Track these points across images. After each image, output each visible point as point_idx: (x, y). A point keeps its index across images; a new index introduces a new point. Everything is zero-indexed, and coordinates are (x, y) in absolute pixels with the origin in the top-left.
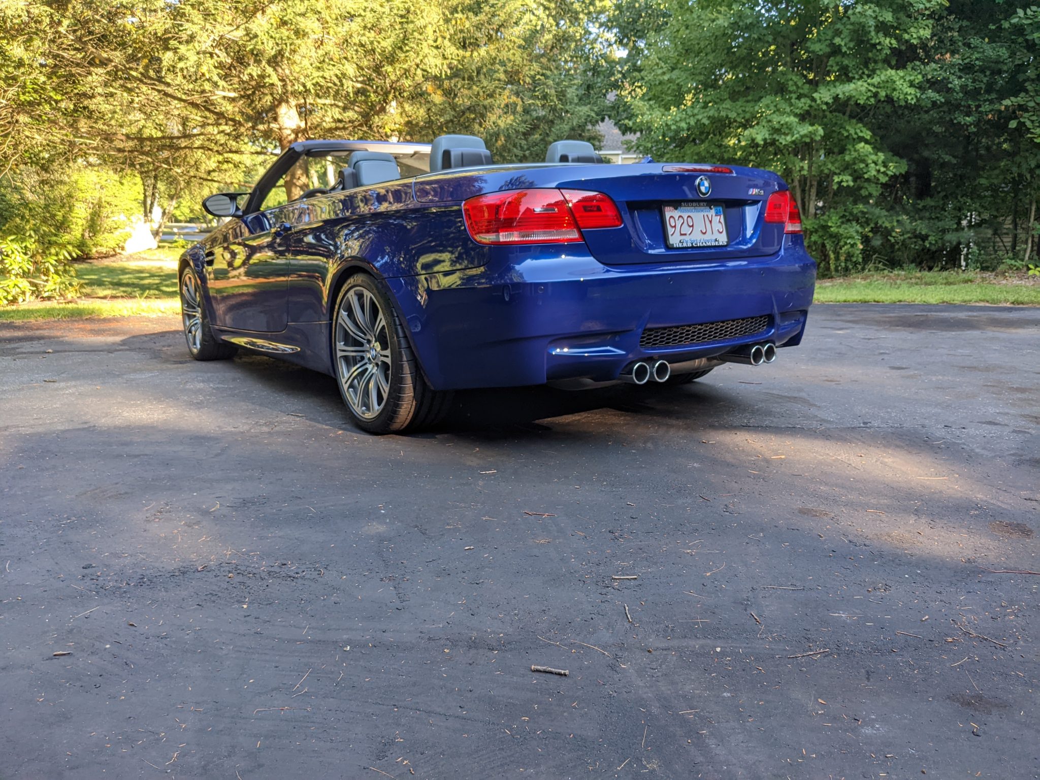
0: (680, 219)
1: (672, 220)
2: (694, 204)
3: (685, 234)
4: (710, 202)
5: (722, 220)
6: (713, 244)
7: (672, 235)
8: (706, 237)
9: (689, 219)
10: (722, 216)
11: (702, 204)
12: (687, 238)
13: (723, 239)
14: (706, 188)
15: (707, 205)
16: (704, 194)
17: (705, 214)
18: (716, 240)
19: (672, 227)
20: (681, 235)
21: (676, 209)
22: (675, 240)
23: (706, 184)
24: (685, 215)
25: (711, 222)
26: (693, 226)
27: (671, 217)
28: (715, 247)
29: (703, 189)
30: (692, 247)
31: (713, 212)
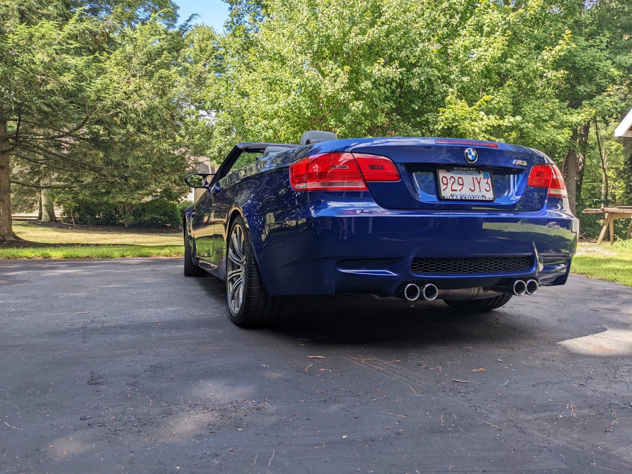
0: (452, 179)
1: (444, 179)
2: (465, 169)
3: (456, 190)
4: (479, 168)
5: (489, 182)
6: (480, 199)
7: (444, 190)
8: (474, 193)
9: (460, 180)
10: (489, 179)
11: (471, 169)
12: (457, 193)
13: (490, 196)
14: (473, 156)
15: (476, 170)
16: (471, 161)
17: (474, 177)
18: (483, 196)
19: (444, 184)
20: (452, 190)
21: (449, 172)
22: (446, 193)
23: (473, 153)
24: (456, 176)
25: (479, 183)
26: (463, 185)
27: (444, 177)
28: (482, 201)
29: (470, 157)
30: (461, 200)
31: (481, 176)
